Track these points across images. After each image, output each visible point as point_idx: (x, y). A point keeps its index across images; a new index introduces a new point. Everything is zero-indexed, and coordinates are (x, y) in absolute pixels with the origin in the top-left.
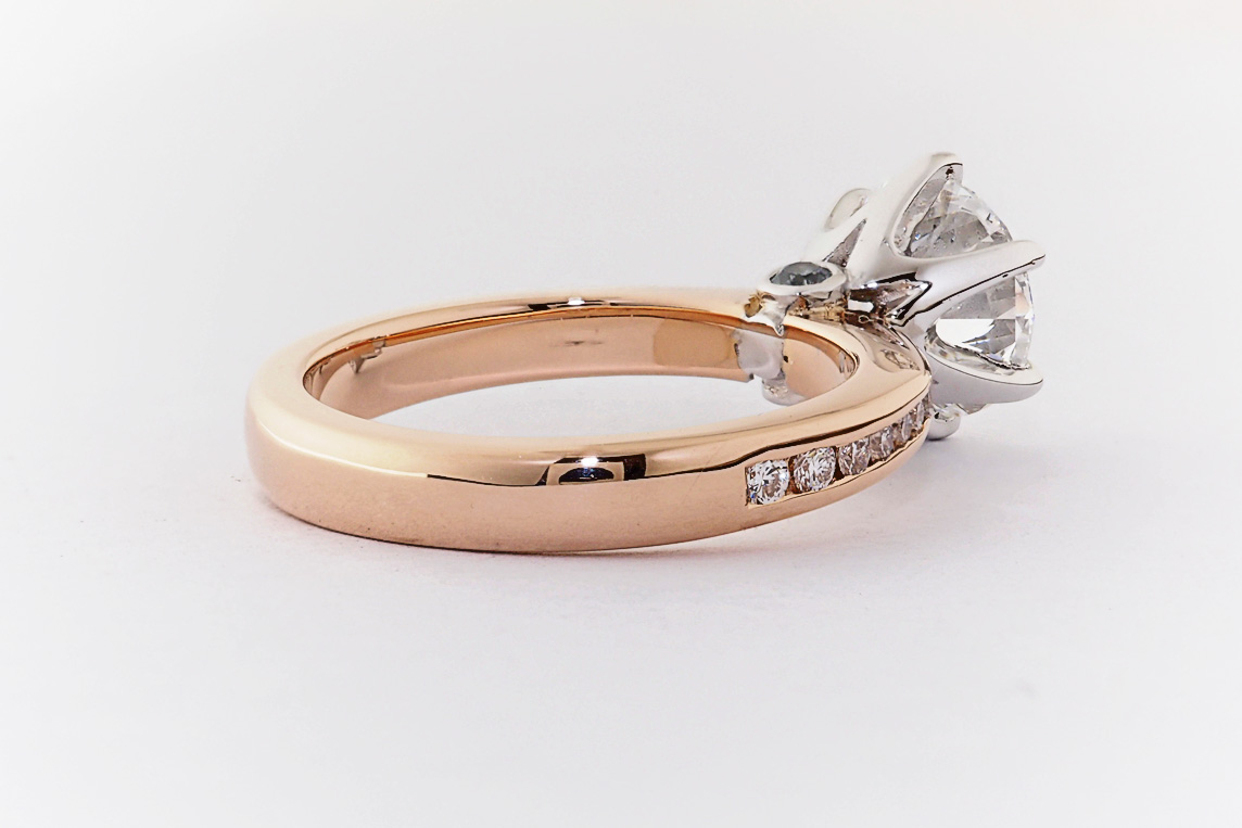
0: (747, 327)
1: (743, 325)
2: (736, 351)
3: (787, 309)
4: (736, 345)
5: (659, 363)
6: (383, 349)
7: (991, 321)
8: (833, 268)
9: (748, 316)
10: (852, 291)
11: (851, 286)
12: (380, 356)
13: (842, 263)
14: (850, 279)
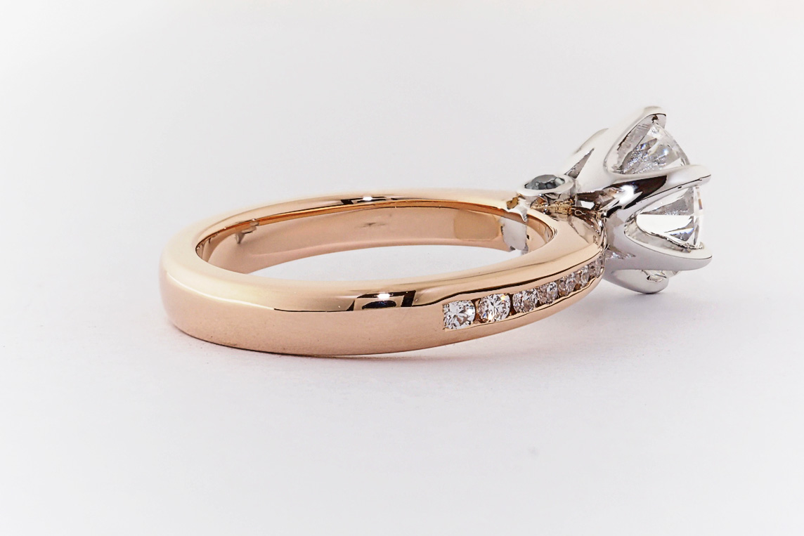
0: (508, 216)
1: (506, 215)
2: (502, 231)
3: (531, 205)
4: (502, 227)
5: (457, 238)
6: (257, 227)
7: (689, 217)
8: (567, 178)
9: (509, 209)
10: (579, 195)
11: (577, 192)
12: (254, 232)
13: (574, 176)
14: (576, 186)
